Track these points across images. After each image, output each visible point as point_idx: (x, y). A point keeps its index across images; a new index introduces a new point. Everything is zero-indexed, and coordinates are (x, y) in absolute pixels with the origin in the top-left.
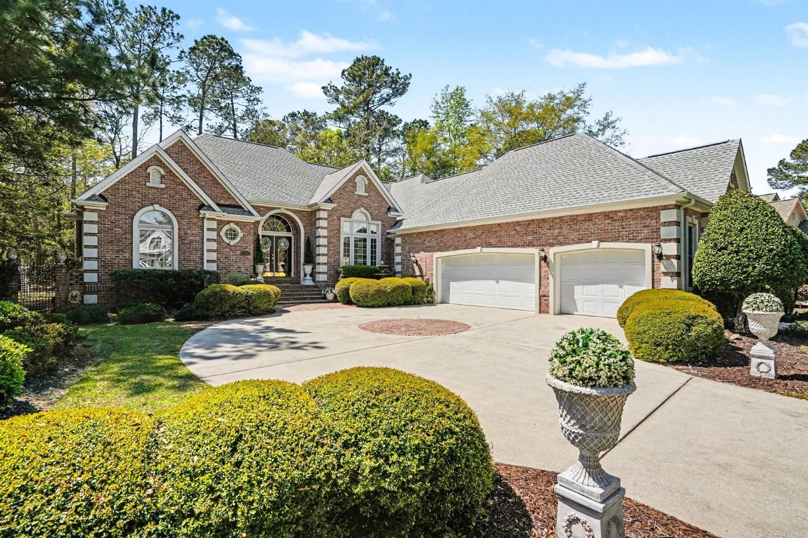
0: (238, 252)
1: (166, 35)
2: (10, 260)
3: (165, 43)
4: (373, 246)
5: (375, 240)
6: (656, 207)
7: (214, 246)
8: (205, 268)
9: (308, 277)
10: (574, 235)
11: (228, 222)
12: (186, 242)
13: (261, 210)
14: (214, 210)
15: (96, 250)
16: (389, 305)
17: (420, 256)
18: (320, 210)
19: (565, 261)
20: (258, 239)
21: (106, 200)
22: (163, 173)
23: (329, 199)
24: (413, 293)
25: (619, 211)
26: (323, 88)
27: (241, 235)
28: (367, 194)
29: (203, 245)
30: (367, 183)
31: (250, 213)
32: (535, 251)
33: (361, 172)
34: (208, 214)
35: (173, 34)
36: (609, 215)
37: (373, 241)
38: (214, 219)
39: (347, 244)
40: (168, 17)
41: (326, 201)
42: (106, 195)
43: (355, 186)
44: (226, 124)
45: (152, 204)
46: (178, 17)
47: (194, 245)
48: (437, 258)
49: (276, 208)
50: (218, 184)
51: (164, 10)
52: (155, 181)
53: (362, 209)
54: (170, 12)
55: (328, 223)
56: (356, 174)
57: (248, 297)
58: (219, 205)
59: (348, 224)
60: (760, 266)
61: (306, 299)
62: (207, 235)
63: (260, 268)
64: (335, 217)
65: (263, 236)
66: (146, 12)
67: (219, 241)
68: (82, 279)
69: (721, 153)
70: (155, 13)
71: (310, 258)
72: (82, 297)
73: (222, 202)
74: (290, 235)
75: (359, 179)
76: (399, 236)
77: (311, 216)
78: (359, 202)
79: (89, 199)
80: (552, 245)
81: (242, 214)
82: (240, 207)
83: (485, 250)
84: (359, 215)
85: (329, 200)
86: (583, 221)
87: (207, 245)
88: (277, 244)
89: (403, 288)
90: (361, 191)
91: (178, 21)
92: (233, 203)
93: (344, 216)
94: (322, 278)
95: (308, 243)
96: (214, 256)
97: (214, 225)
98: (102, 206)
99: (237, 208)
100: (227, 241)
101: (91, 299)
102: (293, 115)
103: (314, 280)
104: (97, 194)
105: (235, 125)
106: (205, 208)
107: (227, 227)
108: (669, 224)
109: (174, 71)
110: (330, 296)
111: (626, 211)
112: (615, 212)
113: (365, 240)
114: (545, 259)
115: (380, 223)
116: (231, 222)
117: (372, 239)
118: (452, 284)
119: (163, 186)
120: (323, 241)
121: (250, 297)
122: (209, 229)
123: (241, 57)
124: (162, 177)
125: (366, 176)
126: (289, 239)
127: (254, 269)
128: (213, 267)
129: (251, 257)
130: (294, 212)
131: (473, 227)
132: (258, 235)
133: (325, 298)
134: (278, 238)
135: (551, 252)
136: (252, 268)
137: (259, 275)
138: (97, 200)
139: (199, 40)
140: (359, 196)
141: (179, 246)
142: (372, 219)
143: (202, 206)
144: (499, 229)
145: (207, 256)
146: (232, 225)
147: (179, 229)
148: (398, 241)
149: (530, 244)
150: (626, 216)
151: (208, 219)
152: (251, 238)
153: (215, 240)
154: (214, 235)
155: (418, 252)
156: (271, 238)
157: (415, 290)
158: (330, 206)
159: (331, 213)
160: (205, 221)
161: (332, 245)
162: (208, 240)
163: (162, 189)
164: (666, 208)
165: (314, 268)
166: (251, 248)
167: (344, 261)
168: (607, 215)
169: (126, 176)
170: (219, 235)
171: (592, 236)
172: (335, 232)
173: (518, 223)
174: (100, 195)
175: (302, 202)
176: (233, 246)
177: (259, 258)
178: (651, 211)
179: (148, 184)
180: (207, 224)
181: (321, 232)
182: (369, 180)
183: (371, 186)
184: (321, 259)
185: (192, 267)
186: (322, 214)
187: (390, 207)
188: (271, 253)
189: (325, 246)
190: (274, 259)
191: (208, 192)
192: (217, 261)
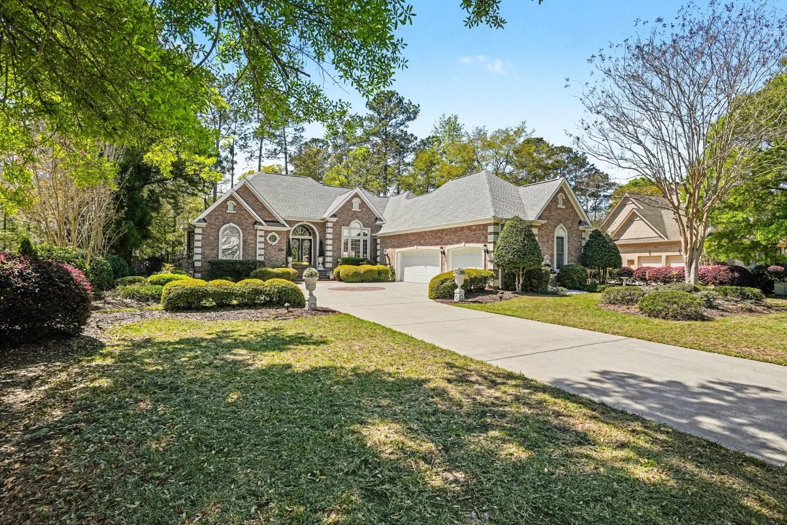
0: (277, 249)
4: (365, 245)
6: (487, 224)
7: (262, 246)
8: (257, 259)
9: (321, 265)
10: (455, 239)
11: (271, 231)
12: (247, 243)
13: (291, 223)
14: (263, 225)
15: (201, 249)
16: (362, 281)
17: (389, 251)
18: (327, 222)
19: (455, 254)
20: (289, 242)
21: (206, 222)
22: (235, 204)
24: (379, 275)
25: (473, 226)
27: (278, 239)
28: (360, 210)
29: (256, 245)
30: (360, 202)
31: (284, 225)
32: (438, 248)
33: (356, 195)
34: (259, 227)
36: (470, 228)
37: (365, 241)
38: (263, 230)
39: (346, 244)
41: (331, 216)
42: (206, 219)
43: (352, 205)
45: (229, 223)
47: (251, 245)
48: (397, 252)
49: (299, 222)
50: (265, 208)
52: (231, 210)
53: (357, 220)
55: (333, 230)
56: (353, 197)
58: (265, 221)
59: (347, 230)
60: (509, 256)
62: (259, 239)
63: (290, 259)
64: (338, 226)
65: (293, 239)
67: (265, 243)
68: (194, 265)
71: (322, 253)
72: (194, 274)
73: (268, 219)
74: (311, 238)
75: (354, 200)
76: (379, 238)
77: (323, 225)
78: (355, 216)
79: (198, 221)
80: (446, 245)
81: (279, 226)
82: (278, 222)
83: (419, 247)
84: (356, 224)
85: (334, 216)
86: (460, 230)
87: (259, 245)
88: (302, 244)
89: (372, 271)
90: (356, 208)
92: (274, 220)
93: (344, 225)
94: (328, 265)
95: (321, 243)
96: (262, 252)
97: (262, 233)
98: (204, 225)
99: (276, 222)
100: (270, 243)
101: (198, 276)
103: (324, 267)
105: (286, 149)
107: (270, 234)
108: (491, 233)
110: (332, 277)
111: (476, 226)
113: (359, 241)
114: (443, 253)
115: (370, 229)
116: (273, 231)
118: (405, 268)
119: (235, 212)
120: (330, 242)
122: (260, 236)
124: (235, 206)
125: (359, 197)
126: (310, 240)
127: (286, 260)
128: (262, 259)
129: (284, 252)
130: (312, 223)
131: (414, 233)
132: (289, 239)
133: (329, 278)
134: (303, 240)
135: (447, 248)
137: (289, 263)
138: (201, 222)
140: (355, 211)
141: (243, 245)
142: (364, 226)
143: (256, 223)
144: (425, 234)
145: (259, 252)
146: (274, 233)
147: (243, 236)
148: (379, 241)
149: (437, 244)
150: (476, 229)
151: (259, 230)
152: (285, 241)
153: (263, 243)
154: (262, 239)
155: (388, 249)
156: (298, 240)
157: (379, 273)
158: (334, 219)
159: (335, 224)
161: (336, 244)
162: (259, 242)
163: (234, 214)
164: (490, 224)
165: (324, 260)
166: (284, 247)
167: (345, 255)
169: (216, 208)
170: (265, 239)
171: (462, 240)
172: (337, 236)
173: (432, 231)
174: (203, 219)
175: (317, 218)
176: (274, 246)
177: (289, 254)
178: (485, 226)
179: (227, 211)
180: (259, 233)
181: (328, 236)
182: (362, 200)
183: (363, 204)
184: (329, 254)
185: (250, 258)
186: (330, 225)
187: (377, 218)
188: (299, 249)
189: (331, 245)
190: (300, 253)
191: (260, 214)
192: (265, 255)
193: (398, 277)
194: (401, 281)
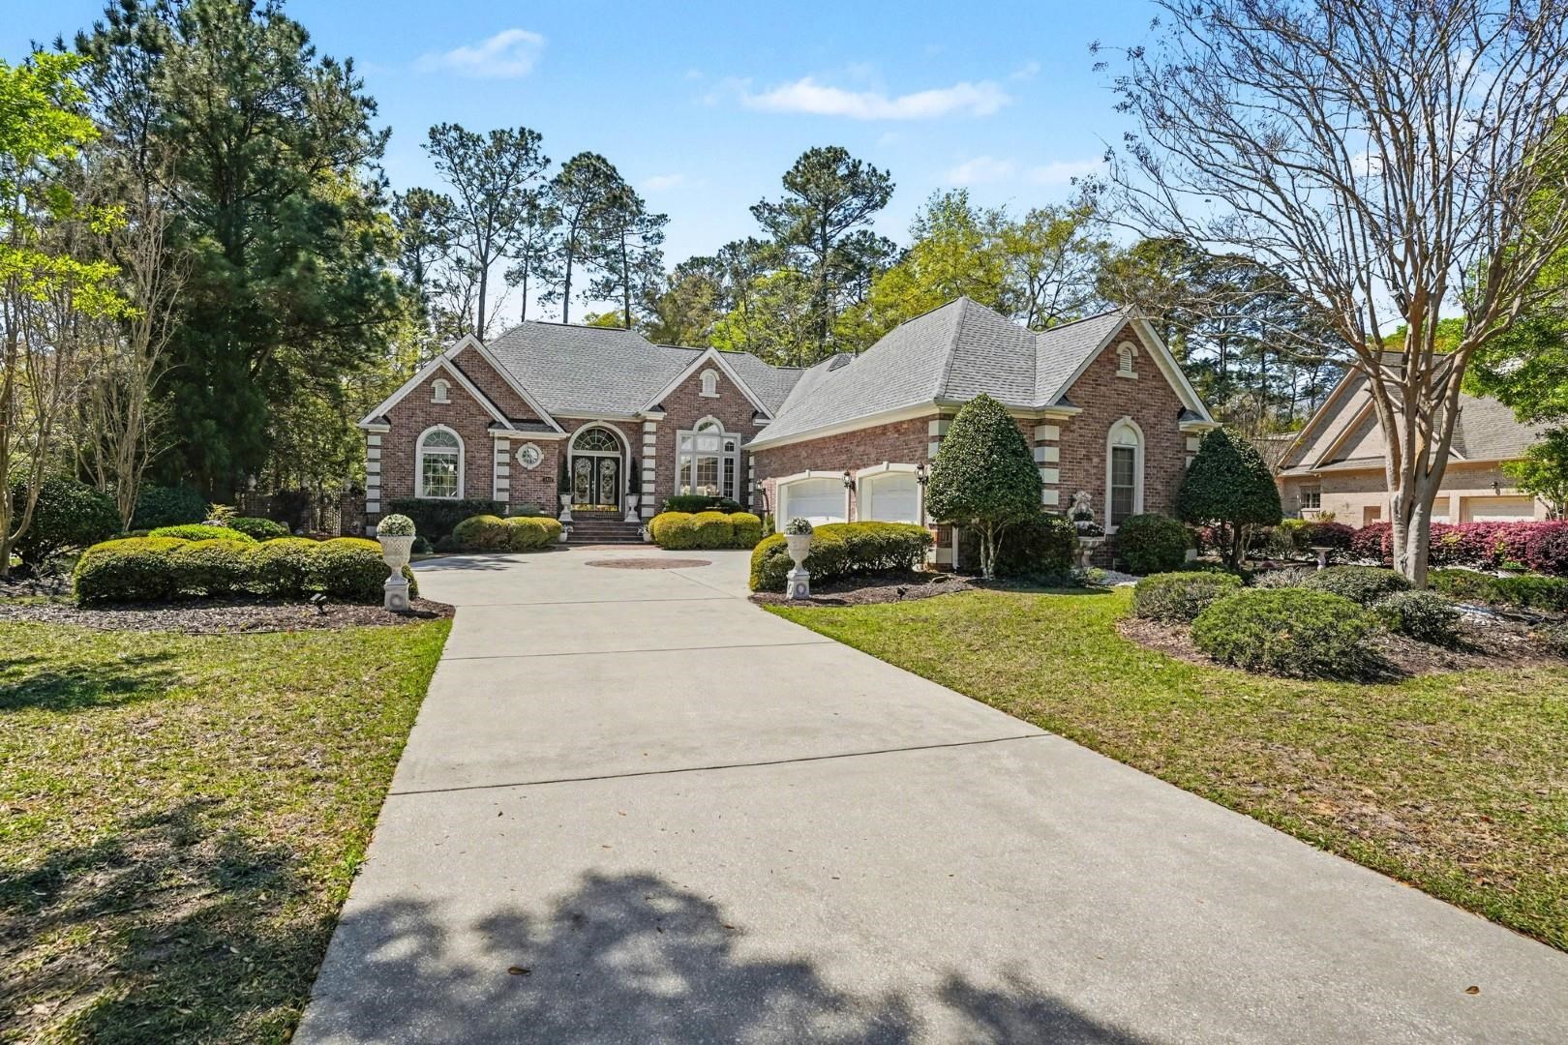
0: (539, 479)
2: (302, 488)
5: (732, 460)
6: (926, 417)
7: (506, 471)
8: (495, 499)
9: (633, 512)
11: (526, 441)
12: (473, 467)
13: (565, 424)
14: (505, 428)
15: (380, 478)
17: (766, 483)
18: (646, 421)
19: (872, 488)
20: (565, 462)
21: (389, 422)
22: (449, 386)
23: (659, 405)
26: (752, 208)
27: (542, 457)
28: (718, 396)
29: (493, 470)
30: (718, 379)
31: (553, 430)
32: (840, 474)
33: (710, 364)
34: (496, 432)
35: (536, 159)
38: (507, 439)
39: (686, 469)
40: (527, 139)
41: (653, 409)
42: (389, 415)
43: (699, 385)
45: (436, 424)
46: (540, 137)
47: (483, 470)
48: (780, 486)
49: (592, 421)
52: (440, 396)
53: (710, 417)
55: (658, 438)
56: (702, 368)
58: (511, 421)
59: (689, 439)
61: (616, 539)
62: (498, 458)
63: (566, 499)
64: (666, 430)
65: (575, 458)
66: (501, 136)
67: (513, 464)
68: (366, 510)
70: (511, 137)
71: (636, 488)
72: (364, 529)
73: (517, 416)
74: (616, 455)
75: (705, 375)
76: (753, 454)
77: (636, 428)
78: (706, 406)
79: (373, 422)
80: (858, 468)
81: (543, 431)
82: (540, 422)
83: (813, 474)
84: (708, 426)
85: (660, 408)
86: (879, 434)
87: (498, 470)
88: (598, 465)
90: (709, 391)
92: (533, 417)
93: (681, 428)
94: (646, 512)
95: (635, 467)
96: (505, 484)
97: (506, 445)
98: (386, 428)
99: (537, 422)
100: (524, 465)
102: (732, 247)
103: (639, 517)
104: (381, 416)
105: (626, 279)
106: (496, 425)
107: (524, 448)
108: (933, 439)
110: (647, 537)
111: (907, 422)
112: (900, 423)
113: (715, 461)
114: (852, 486)
115: (738, 435)
116: (530, 441)
117: (726, 460)
119: (449, 402)
120: (650, 464)
121: (512, 529)
122: (500, 451)
124: (448, 390)
125: (717, 369)
126: (616, 460)
127: (559, 499)
128: (505, 497)
129: (554, 485)
130: (616, 424)
131: (806, 442)
132: (565, 458)
133: (642, 539)
134: (601, 459)
135: (858, 474)
136: (555, 499)
137: (566, 508)
138: (379, 422)
140: (707, 398)
141: (466, 471)
142: (726, 431)
143: (493, 423)
144: (823, 445)
145: (498, 483)
146: (531, 445)
147: (466, 451)
148: (752, 461)
150: (907, 429)
151: (500, 438)
152: (554, 461)
153: (507, 465)
154: (506, 458)
155: (765, 479)
156: (591, 459)
158: (660, 416)
159: (661, 425)
160: (496, 441)
161: (664, 468)
162: (499, 464)
163: (448, 405)
164: (932, 418)
165: (639, 500)
166: (554, 473)
167: (685, 491)
168: (897, 427)
169: (410, 393)
170: (513, 458)
171: (883, 456)
172: (667, 455)
173: (836, 438)
174: (385, 417)
175: (626, 412)
176: (531, 471)
177: (564, 487)
178: (922, 422)
179: (433, 401)
180: (498, 445)
181: (648, 451)
182: (722, 375)
183: (725, 383)
184: (647, 488)
185: (479, 496)
186: (649, 427)
187: (756, 412)
188: (592, 479)
189: (653, 470)
190: (594, 486)
191: (501, 405)
192: (511, 490)
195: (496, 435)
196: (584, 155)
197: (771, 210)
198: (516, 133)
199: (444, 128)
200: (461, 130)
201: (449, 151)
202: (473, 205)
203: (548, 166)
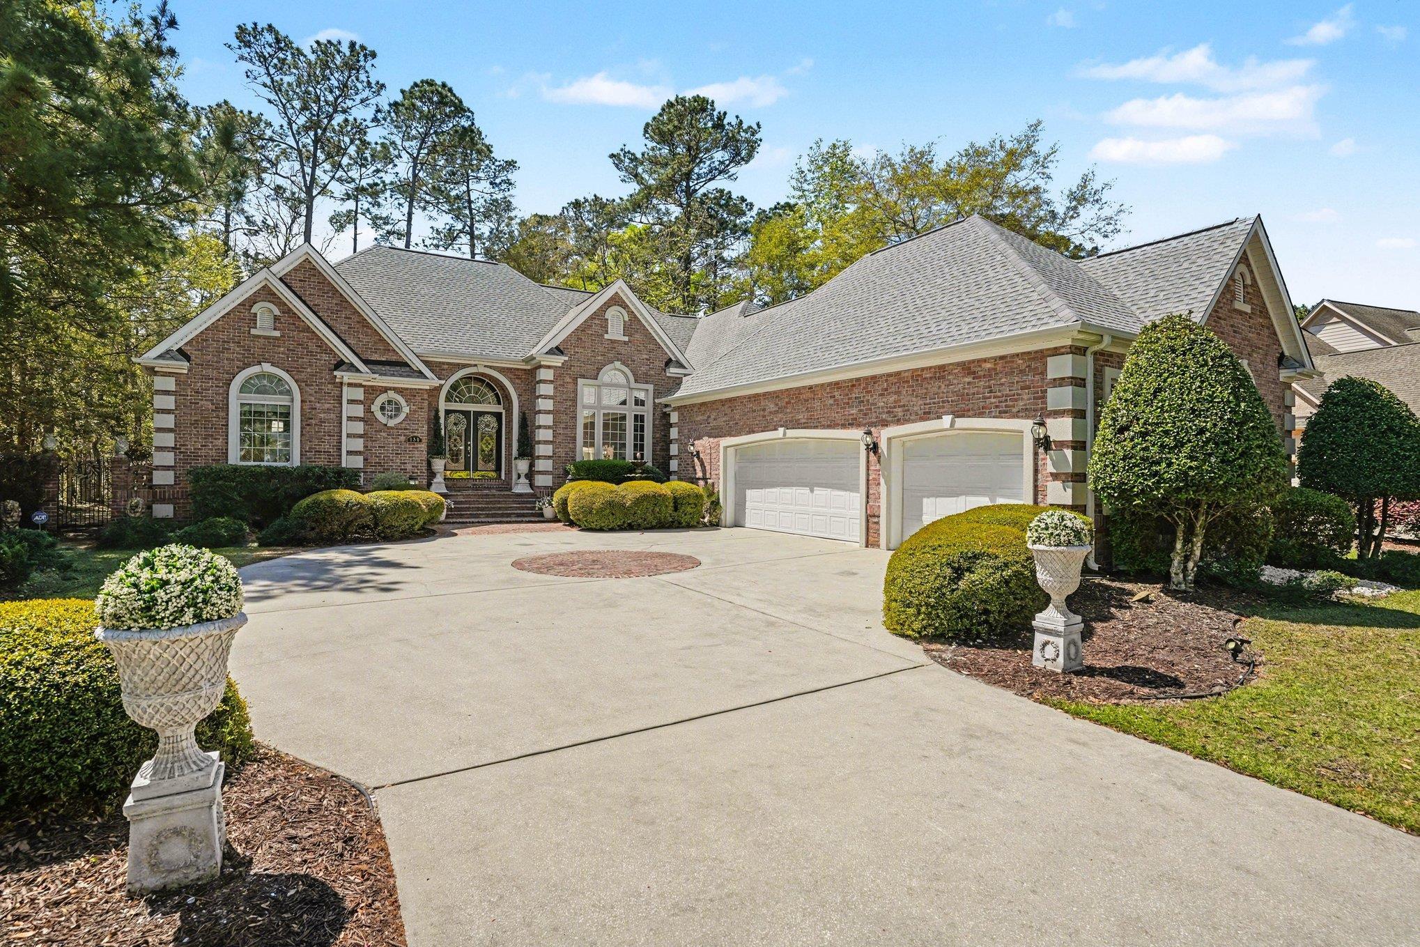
0: (402, 438)
1: (359, 86)
2: (46, 451)
3: (358, 98)
4: (639, 428)
5: (642, 417)
6: (1042, 351)
7: (359, 428)
8: (344, 465)
9: (523, 480)
10: (917, 405)
11: (386, 390)
12: (313, 422)
13: (439, 369)
14: (358, 371)
15: (172, 435)
16: (630, 528)
17: (703, 444)
18: (540, 367)
19: (912, 452)
20: (437, 417)
21: (188, 358)
22: (277, 312)
23: (557, 348)
24: (676, 509)
25: (985, 360)
26: (612, 156)
27: (406, 410)
28: (626, 339)
29: (341, 427)
30: (627, 319)
31: (420, 374)
32: (857, 434)
33: (616, 301)
34: (345, 376)
35: (369, 83)
36: (969, 368)
37: (639, 419)
38: (360, 385)
39: (590, 426)
40: (359, 56)
41: (550, 352)
42: (188, 349)
43: (604, 324)
44: (459, 226)
45: (259, 363)
46: (374, 55)
47: (327, 427)
48: (726, 448)
49: (470, 366)
50: (368, 326)
51: (352, 45)
52: (264, 326)
53: (618, 364)
54: (363, 48)
55: (555, 388)
56: (607, 305)
57: (373, 510)
58: (366, 362)
59: (592, 390)
61: (509, 515)
62: (347, 410)
63: (439, 464)
64: (567, 380)
65: (448, 412)
66: (326, 50)
67: (368, 419)
68: (150, 480)
69: (1216, 245)
70: (339, 52)
71: (527, 448)
72: (149, 507)
73: (375, 357)
74: (499, 409)
75: (611, 313)
76: (675, 409)
77: (527, 376)
78: (614, 353)
79: (161, 357)
80: (885, 424)
81: (408, 376)
82: (406, 365)
83: (791, 433)
84: (614, 374)
85: (558, 350)
86: (931, 378)
87: (347, 427)
88: (476, 424)
89: (656, 499)
90: (615, 332)
91: (373, 62)
92: (394, 358)
93: (583, 377)
94: (542, 481)
95: (525, 423)
96: (358, 444)
97: (359, 394)
98: (183, 367)
99: (400, 366)
100: (383, 419)
101: (164, 511)
102: (577, 204)
103: (532, 485)
104: (175, 349)
105: (471, 227)
106: (344, 367)
107: (382, 399)
108: (1059, 382)
109: (376, 143)
110: (548, 512)
111: (995, 359)
112: (979, 361)
113: (623, 418)
114: (874, 448)
115: (651, 387)
116: (390, 389)
117: (636, 416)
118: (749, 493)
119: (277, 334)
120: (546, 420)
121: (378, 510)
122: (351, 402)
123: (473, 113)
124: (276, 318)
125: (625, 307)
126: (498, 416)
127: (429, 464)
128: (358, 462)
129: (423, 446)
130: (502, 370)
131: (775, 392)
132: (437, 411)
133: (542, 515)
134: (479, 414)
135: (884, 435)
136: (425, 464)
137: (438, 476)
138: (173, 358)
139: (407, 88)
140: (613, 341)
141: (302, 428)
142: (636, 381)
143: (340, 364)
144: (810, 395)
145: (347, 444)
146: (391, 394)
147: (302, 401)
148: (674, 418)
149: (851, 423)
150: (995, 369)
151: (350, 385)
152: (424, 415)
153: (360, 419)
154: (359, 411)
155: (699, 438)
156: (466, 414)
157: (677, 503)
158: (558, 361)
159: (560, 372)
160: (345, 389)
161: (563, 425)
162: (350, 418)
163: (276, 338)
164: (1056, 352)
165: (532, 465)
166: (423, 431)
167: (587, 453)
168: (968, 368)
169: (219, 320)
170: (368, 411)
171: (943, 407)
172: (567, 405)
173: (837, 385)
174: (180, 351)
175: (513, 356)
176: (392, 428)
177: (436, 448)
178: (1034, 359)
179: (253, 332)
180: (347, 393)
181: (543, 404)
182: (631, 313)
183: (633, 325)
184: (542, 450)
185: (322, 461)
186: (544, 374)
187: (670, 360)
188: (467, 439)
189: (549, 427)
190: (471, 449)
191: (351, 341)
192: (365, 453)
193: (728, 514)
194: (736, 526)
195: (346, 380)
196: (427, 82)
197: (634, 159)
198: (345, 49)
199: (255, 29)
200: (277, 33)
201: (263, 59)
202: (295, 127)
203: (383, 92)
